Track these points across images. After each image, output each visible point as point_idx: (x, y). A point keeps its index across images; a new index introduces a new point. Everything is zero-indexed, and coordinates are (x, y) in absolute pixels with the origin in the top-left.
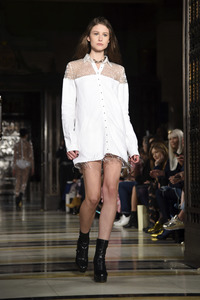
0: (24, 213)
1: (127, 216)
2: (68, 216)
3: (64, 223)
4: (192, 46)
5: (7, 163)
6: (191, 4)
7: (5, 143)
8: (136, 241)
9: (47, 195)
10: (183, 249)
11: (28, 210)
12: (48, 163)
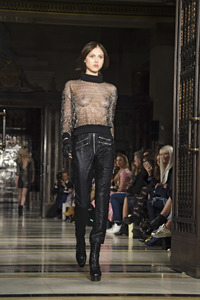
0: (24, 219)
1: (118, 224)
2: (64, 224)
3: (61, 230)
4: (183, 68)
5: (9, 174)
6: (183, 30)
7: (8, 155)
8: (126, 247)
9: (45, 204)
10: (169, 255)
11: (27, 217)
12: (47, 174)
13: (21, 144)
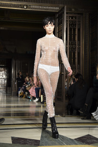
13: (4, 71)
